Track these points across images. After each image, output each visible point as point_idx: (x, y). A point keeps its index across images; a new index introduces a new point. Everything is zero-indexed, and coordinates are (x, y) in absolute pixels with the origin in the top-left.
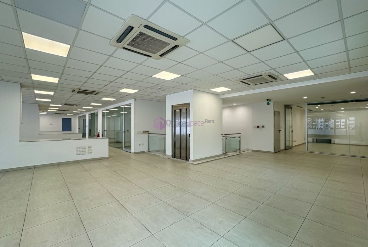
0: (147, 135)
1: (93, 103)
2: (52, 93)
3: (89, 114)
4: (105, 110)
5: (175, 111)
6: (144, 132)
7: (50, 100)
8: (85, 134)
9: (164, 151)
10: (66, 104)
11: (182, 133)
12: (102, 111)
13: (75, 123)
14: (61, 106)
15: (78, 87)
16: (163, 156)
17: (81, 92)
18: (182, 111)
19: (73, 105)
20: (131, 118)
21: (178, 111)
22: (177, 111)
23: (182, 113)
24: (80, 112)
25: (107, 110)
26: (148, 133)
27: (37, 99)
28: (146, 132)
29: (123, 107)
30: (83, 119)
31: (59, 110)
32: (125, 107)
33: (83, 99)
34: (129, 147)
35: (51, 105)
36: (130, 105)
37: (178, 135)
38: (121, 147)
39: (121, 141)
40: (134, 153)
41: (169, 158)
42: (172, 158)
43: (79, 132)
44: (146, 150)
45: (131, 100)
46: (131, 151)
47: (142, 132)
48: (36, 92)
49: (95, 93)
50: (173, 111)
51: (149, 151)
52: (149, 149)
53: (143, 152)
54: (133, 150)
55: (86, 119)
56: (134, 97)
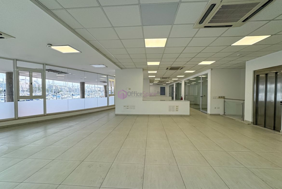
0: (223, 100)
1: (179, 75)
2: (156, 72)
3: (176, 84)
4: (186, 80)
5: (258, 76)
6: (219, 97)
7: (155, 76)
8: (173, 97)
9: (243, 116)
10: (163, 78)
11: (268, 99)
12: (185, 81)
13: (167, 90)
14: (160, 79)
15: (170, 66)
16: (240, 121)
17: (172, 69)
18: (269, 75)
19: (166, 78)
20: (207, 85)
21: (262, 76)
22: (260, 76)
23: (268, 77)
24: (170, 83)
25: (188, 80)
26: (224, 99)
27: (149, 76)
28: (221, 97)
29: (201, 76)
30: (172, 87)
31: (159, 82)
32: (203, 76)
33: (173, 73)
34: (206, 109)
35: (155, 79)
36: (207, 75)
37: (262, 102)
38: (199, 109)
39: (199, 104)
40: (210, 114)
41: (248, 124)
42: (252, 125)
43: (170, 96)
44: (222, 113)
45: (208, 70)
46: (207, 112)
47: (218, 97)
48: (149, 72)
49: (180, 68)
50: (256, 76)
51: (224, 114)
52: (225, 113)
53: (219, 115)
54: (209, 112)
55: (173, 87)
56: (211, 67)
